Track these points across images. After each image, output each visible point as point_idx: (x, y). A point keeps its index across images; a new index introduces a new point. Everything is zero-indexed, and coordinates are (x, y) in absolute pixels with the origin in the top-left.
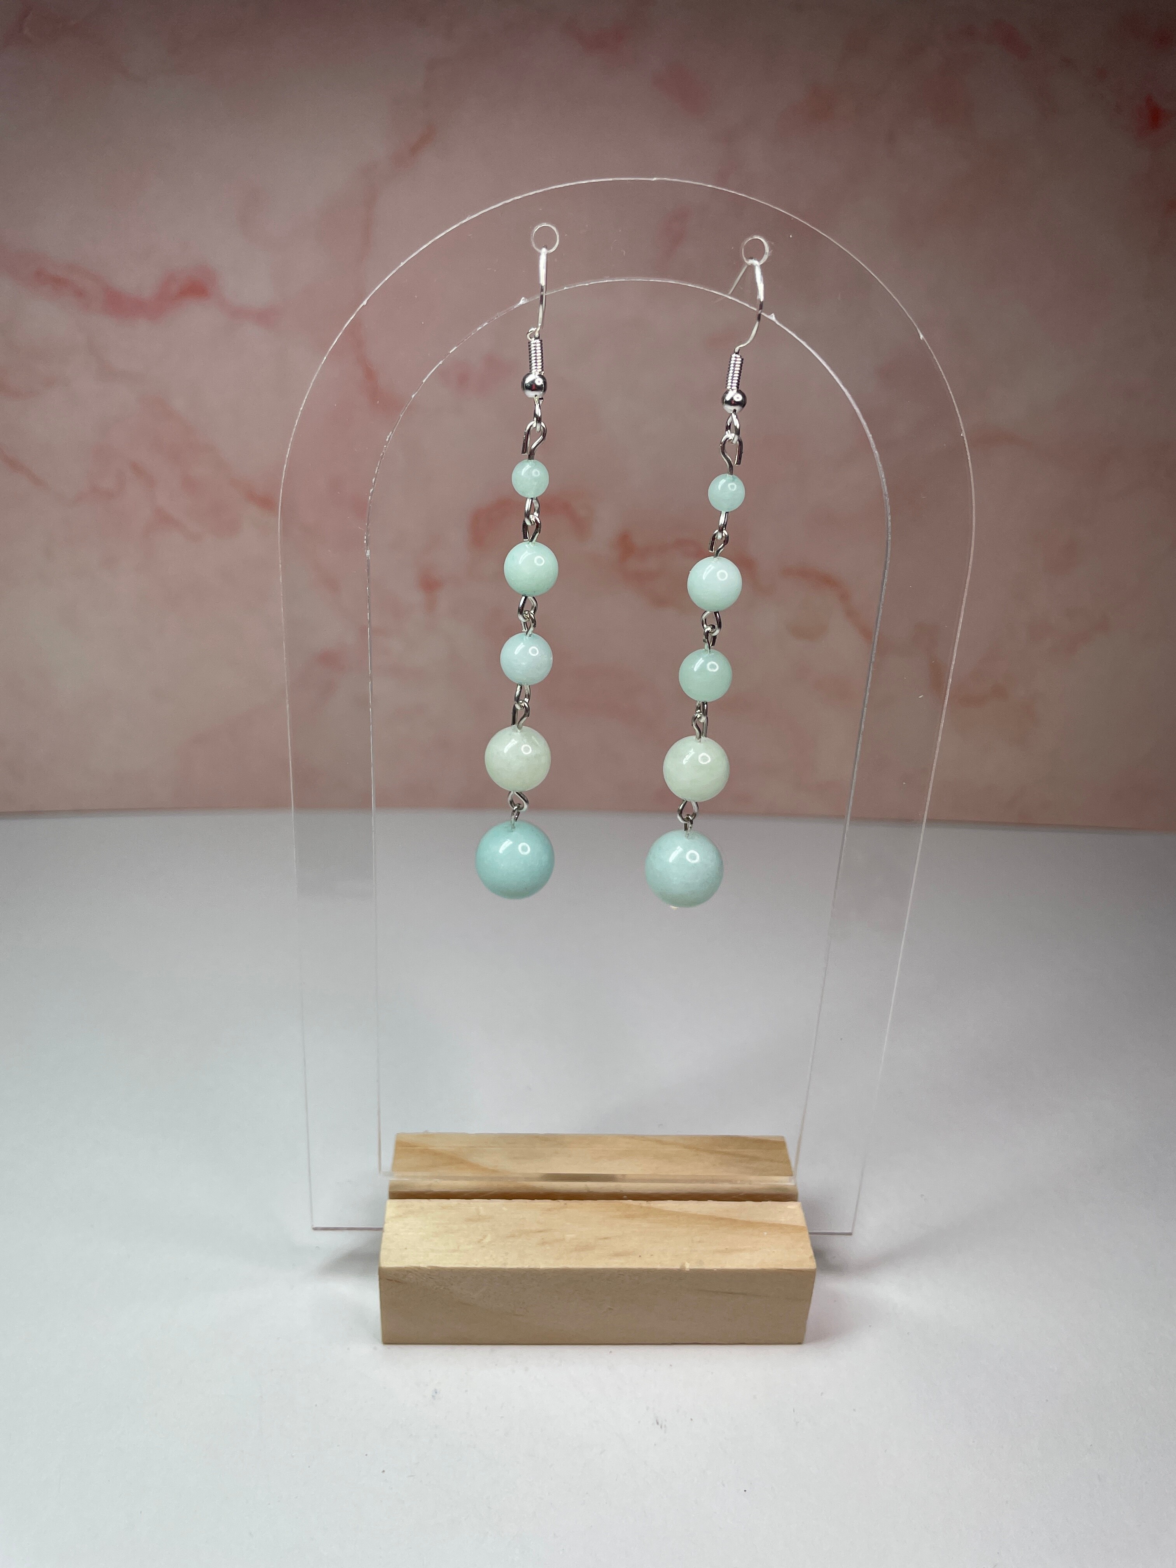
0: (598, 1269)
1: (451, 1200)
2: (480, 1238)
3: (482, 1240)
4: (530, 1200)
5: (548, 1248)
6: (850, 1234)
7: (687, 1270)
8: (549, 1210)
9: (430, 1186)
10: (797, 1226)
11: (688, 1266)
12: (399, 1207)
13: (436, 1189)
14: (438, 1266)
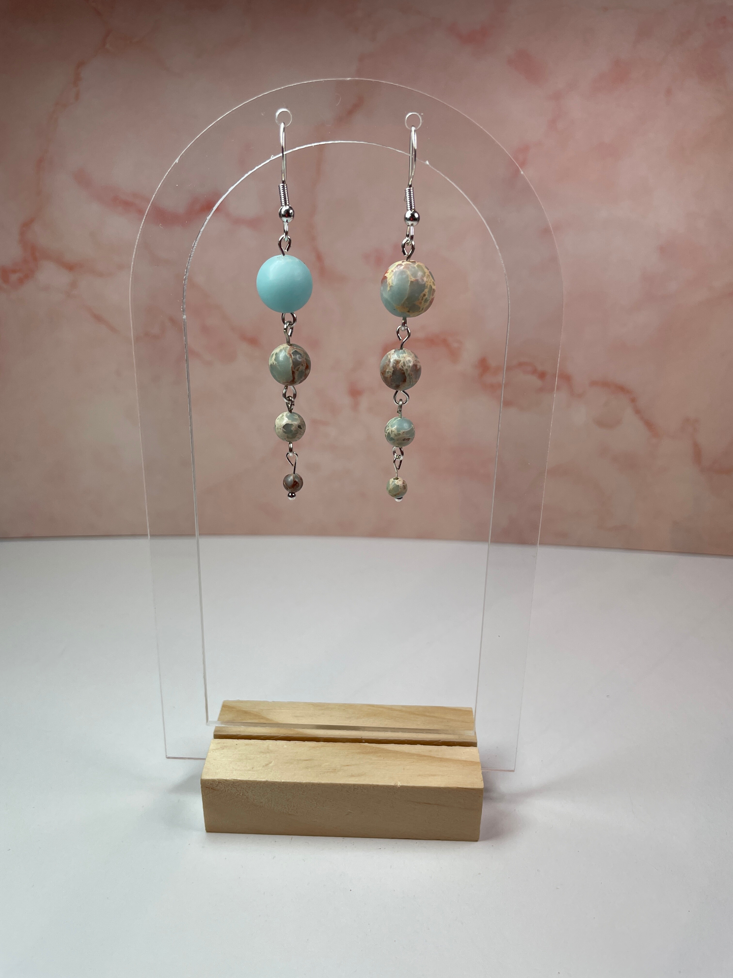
0: (340, 784)
1: (252, 740)
2: (267, 763)
3: (268, 764)
4: (302, 742)
5: (309, 770)
6: (513, 771)
7: (398, 786)
8: (314, 747)
9: (240, 731)
10: (474, 762)
11: (399, 784)
12: (219, 743)
13: (243, 734)
14: (238, 779)
